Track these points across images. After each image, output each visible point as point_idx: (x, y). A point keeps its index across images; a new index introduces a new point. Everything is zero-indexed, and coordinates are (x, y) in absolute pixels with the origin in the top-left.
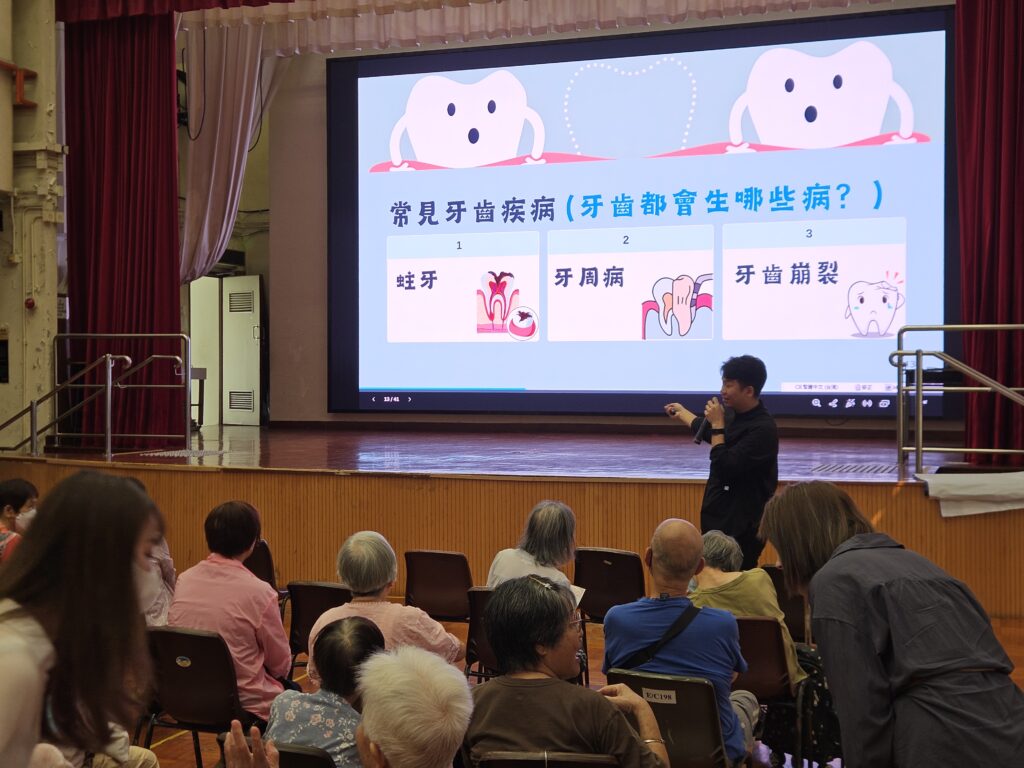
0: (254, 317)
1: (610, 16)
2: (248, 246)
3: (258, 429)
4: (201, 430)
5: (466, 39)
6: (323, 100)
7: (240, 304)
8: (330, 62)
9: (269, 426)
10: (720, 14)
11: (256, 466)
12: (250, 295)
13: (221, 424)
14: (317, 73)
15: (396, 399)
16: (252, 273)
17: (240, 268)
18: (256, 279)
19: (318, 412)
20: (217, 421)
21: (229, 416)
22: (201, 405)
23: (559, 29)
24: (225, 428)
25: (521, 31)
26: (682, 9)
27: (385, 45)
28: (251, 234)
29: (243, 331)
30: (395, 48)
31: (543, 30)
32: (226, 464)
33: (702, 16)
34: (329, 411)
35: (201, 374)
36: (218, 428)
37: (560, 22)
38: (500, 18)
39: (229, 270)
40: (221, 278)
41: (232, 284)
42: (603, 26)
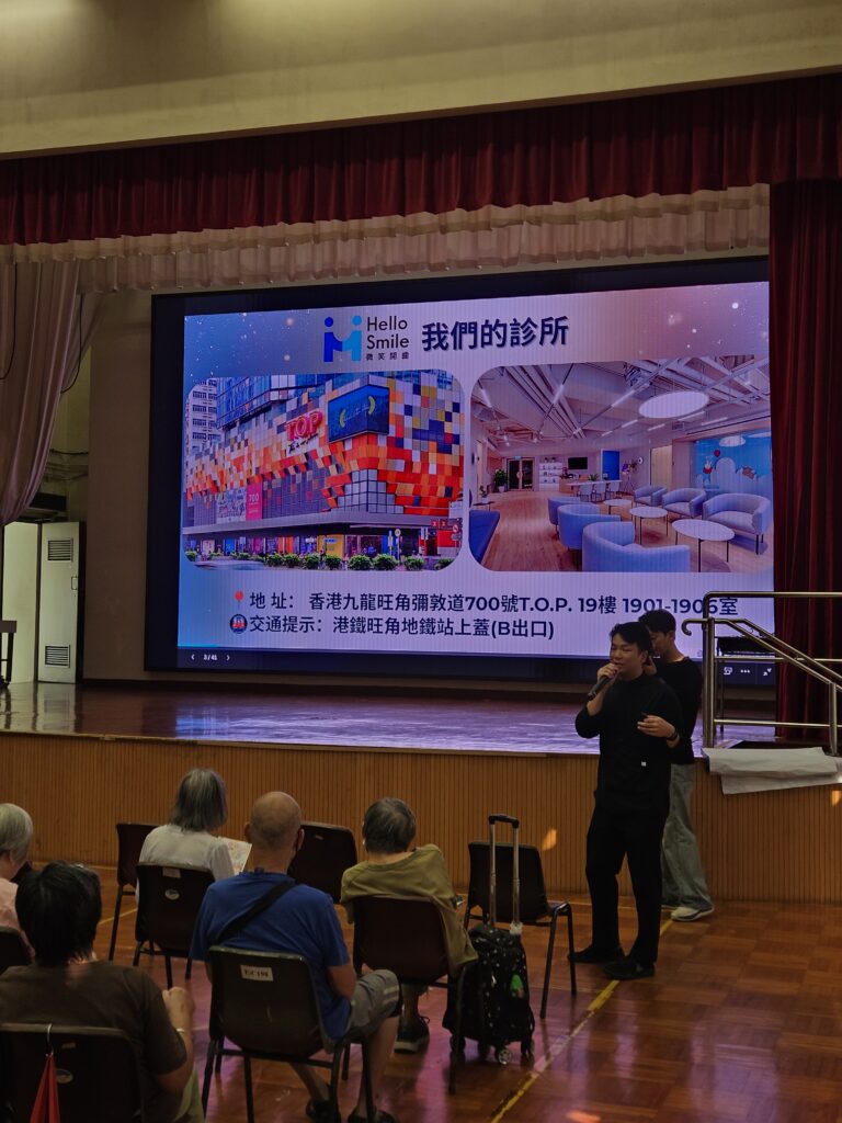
0: (72, 567)
1: (441, 259)
2: (70, 490)
3: (73, 688)
4: (9, 687)
5: (292, 280)
6: (148, 337)
7: (59, 552)
8: (155, 298)
9: (85, 684)
10: (553, 259)
11: (70, 732)
12: (67, 543)
13: (36, 681)
14: (142, 309)
15: (214, 657)
16: (73, 520)
17: (61, 514)
18: (76, 525)
19: (134, 670)
20: (31, 678)
21: (45, 672)
22: (9, 660)
23: (387, 270)
24: (40, 686)
25: (347, 271)
26: (514, 252)
27: (207, 283)
28: (75, 478)
29: (61, 581)
30: (217, 285)
31: (371, 271)
32: (40, 729)
33: (535, 260)
34: (145, 669)
35: (11, 627)
36: (32, 685)
37: (389, 263)
38: (327, 258)
39: (48, 515)
40: (40, 524)
41: (52, 531)
42: (433, 268)
